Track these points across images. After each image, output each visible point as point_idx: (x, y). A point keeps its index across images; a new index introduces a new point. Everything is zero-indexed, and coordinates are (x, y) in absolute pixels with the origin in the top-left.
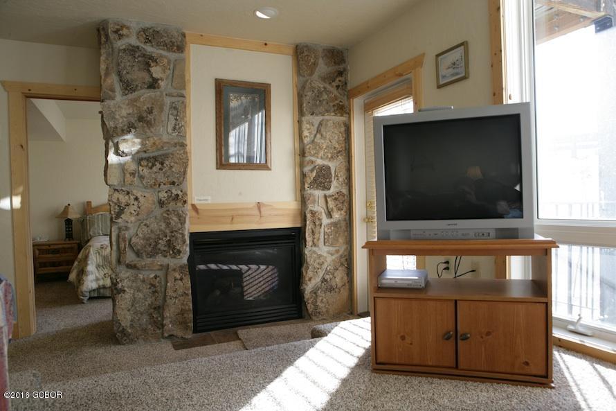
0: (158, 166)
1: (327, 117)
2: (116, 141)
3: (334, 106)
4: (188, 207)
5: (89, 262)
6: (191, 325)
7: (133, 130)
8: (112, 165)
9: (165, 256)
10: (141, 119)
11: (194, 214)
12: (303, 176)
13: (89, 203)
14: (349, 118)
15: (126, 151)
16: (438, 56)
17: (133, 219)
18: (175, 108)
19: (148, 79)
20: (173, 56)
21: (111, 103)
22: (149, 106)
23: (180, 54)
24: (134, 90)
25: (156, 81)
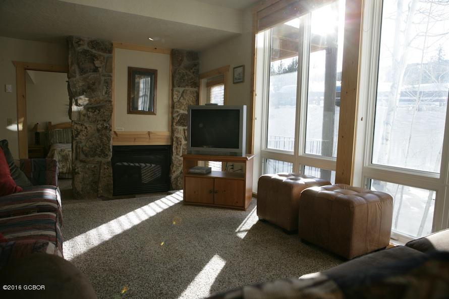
0: (97, 111)
1: (187, 88)
2: (76, 98)
3: (191, 82)
4: (112, 132)
6: (112, 191)
7: (85, 93)
8: (74, 112)
9: (100, 157)
10: (89, 88)
11: (115, 136)
12: (173, 118)
13: (50, 123)
14: (199, 89)
15: (81, 104)
16: (234, 68)
18: (107, 82)
19: (93, 67)
20: (106, 55)
21: (74, 79)
22: (93, 81)
23: (110, 54)
24: (85, 73)
25: (97, 68)
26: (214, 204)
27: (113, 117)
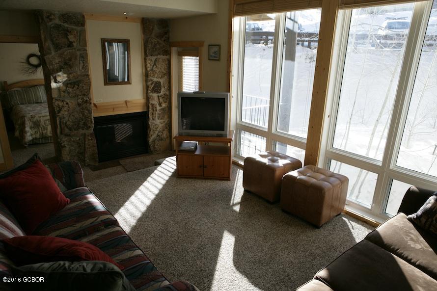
0: (76, 86)
1: (159, 57)
2: (54, 76)
3: (162, 51)
4: (92, 105)
6: (98, 159)
7: (62, 70)
8: (54, 89)
9: (83, 130)
10: (66, 64)
11: (95, 108)
12: (147, 87)
13: (5, 82)
14: (170, 57)
15: (60, 81)
16: (209, 45)
17: (66, 113)
18: (83, 57)
19: (67, 42)
20: (79, 28)
21: (50, 56)
22: (69, 57)
23: (82, 28)
24: (60, 49)
25: (71, 43)
26: (204, 176)
27: (91, 91)
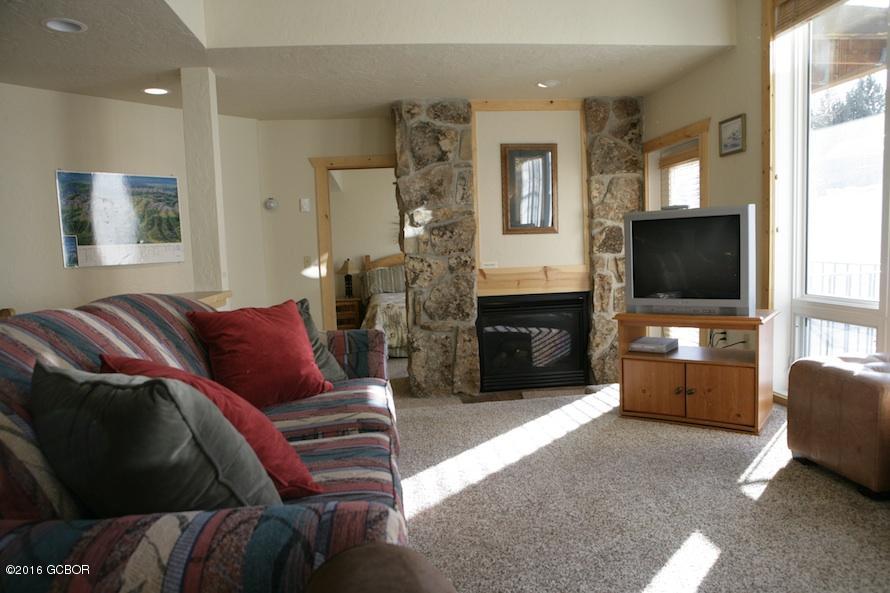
0: (449, 234)
1: (618, 174)
2: (411, 213)
3: (626, 162)
4: (476, 272)
5: (377, 322)
6: (479, 384)
7: (425, 202)
8: (408, 237)
9: (455, 319)
10: (432, 191)
11: (481, 278)
12: (592, 238)
13: (368, 257)
14: (644, 174)
15: (420, 222)
16: (721, 123)
17: (426, 284)
18: (463, 178)
19: (438, 153)
20: (459, 127)
21: (407, 178)
22: (439, 178)
23: (466, 125)
24: (425, 165)
25: (444, 153)
26: (685, 417)
27: (476, 240)
